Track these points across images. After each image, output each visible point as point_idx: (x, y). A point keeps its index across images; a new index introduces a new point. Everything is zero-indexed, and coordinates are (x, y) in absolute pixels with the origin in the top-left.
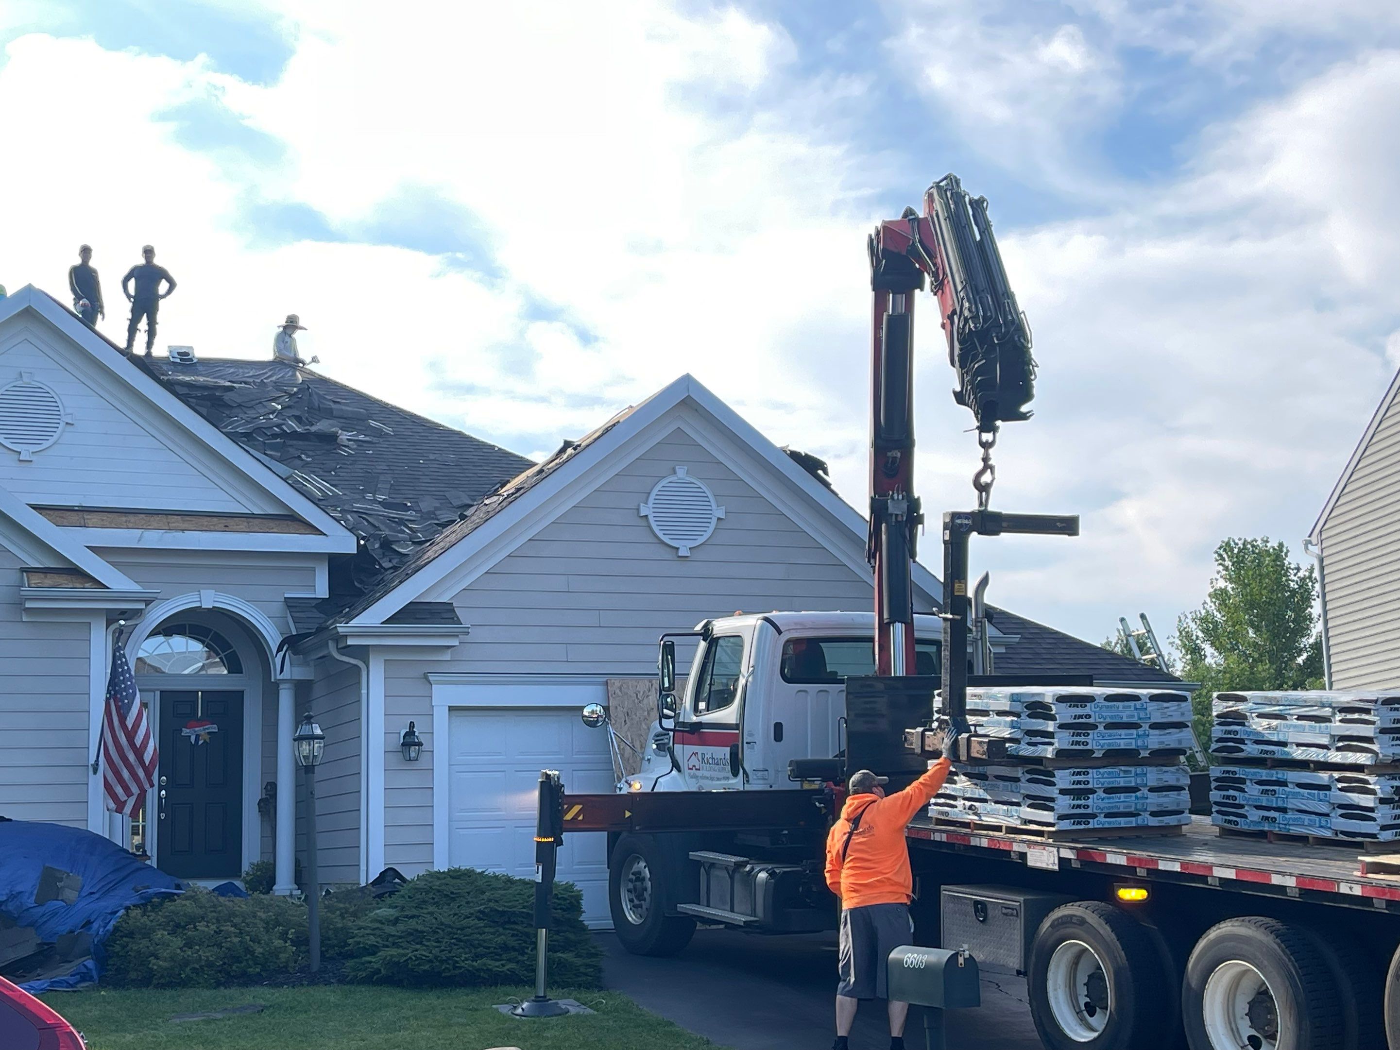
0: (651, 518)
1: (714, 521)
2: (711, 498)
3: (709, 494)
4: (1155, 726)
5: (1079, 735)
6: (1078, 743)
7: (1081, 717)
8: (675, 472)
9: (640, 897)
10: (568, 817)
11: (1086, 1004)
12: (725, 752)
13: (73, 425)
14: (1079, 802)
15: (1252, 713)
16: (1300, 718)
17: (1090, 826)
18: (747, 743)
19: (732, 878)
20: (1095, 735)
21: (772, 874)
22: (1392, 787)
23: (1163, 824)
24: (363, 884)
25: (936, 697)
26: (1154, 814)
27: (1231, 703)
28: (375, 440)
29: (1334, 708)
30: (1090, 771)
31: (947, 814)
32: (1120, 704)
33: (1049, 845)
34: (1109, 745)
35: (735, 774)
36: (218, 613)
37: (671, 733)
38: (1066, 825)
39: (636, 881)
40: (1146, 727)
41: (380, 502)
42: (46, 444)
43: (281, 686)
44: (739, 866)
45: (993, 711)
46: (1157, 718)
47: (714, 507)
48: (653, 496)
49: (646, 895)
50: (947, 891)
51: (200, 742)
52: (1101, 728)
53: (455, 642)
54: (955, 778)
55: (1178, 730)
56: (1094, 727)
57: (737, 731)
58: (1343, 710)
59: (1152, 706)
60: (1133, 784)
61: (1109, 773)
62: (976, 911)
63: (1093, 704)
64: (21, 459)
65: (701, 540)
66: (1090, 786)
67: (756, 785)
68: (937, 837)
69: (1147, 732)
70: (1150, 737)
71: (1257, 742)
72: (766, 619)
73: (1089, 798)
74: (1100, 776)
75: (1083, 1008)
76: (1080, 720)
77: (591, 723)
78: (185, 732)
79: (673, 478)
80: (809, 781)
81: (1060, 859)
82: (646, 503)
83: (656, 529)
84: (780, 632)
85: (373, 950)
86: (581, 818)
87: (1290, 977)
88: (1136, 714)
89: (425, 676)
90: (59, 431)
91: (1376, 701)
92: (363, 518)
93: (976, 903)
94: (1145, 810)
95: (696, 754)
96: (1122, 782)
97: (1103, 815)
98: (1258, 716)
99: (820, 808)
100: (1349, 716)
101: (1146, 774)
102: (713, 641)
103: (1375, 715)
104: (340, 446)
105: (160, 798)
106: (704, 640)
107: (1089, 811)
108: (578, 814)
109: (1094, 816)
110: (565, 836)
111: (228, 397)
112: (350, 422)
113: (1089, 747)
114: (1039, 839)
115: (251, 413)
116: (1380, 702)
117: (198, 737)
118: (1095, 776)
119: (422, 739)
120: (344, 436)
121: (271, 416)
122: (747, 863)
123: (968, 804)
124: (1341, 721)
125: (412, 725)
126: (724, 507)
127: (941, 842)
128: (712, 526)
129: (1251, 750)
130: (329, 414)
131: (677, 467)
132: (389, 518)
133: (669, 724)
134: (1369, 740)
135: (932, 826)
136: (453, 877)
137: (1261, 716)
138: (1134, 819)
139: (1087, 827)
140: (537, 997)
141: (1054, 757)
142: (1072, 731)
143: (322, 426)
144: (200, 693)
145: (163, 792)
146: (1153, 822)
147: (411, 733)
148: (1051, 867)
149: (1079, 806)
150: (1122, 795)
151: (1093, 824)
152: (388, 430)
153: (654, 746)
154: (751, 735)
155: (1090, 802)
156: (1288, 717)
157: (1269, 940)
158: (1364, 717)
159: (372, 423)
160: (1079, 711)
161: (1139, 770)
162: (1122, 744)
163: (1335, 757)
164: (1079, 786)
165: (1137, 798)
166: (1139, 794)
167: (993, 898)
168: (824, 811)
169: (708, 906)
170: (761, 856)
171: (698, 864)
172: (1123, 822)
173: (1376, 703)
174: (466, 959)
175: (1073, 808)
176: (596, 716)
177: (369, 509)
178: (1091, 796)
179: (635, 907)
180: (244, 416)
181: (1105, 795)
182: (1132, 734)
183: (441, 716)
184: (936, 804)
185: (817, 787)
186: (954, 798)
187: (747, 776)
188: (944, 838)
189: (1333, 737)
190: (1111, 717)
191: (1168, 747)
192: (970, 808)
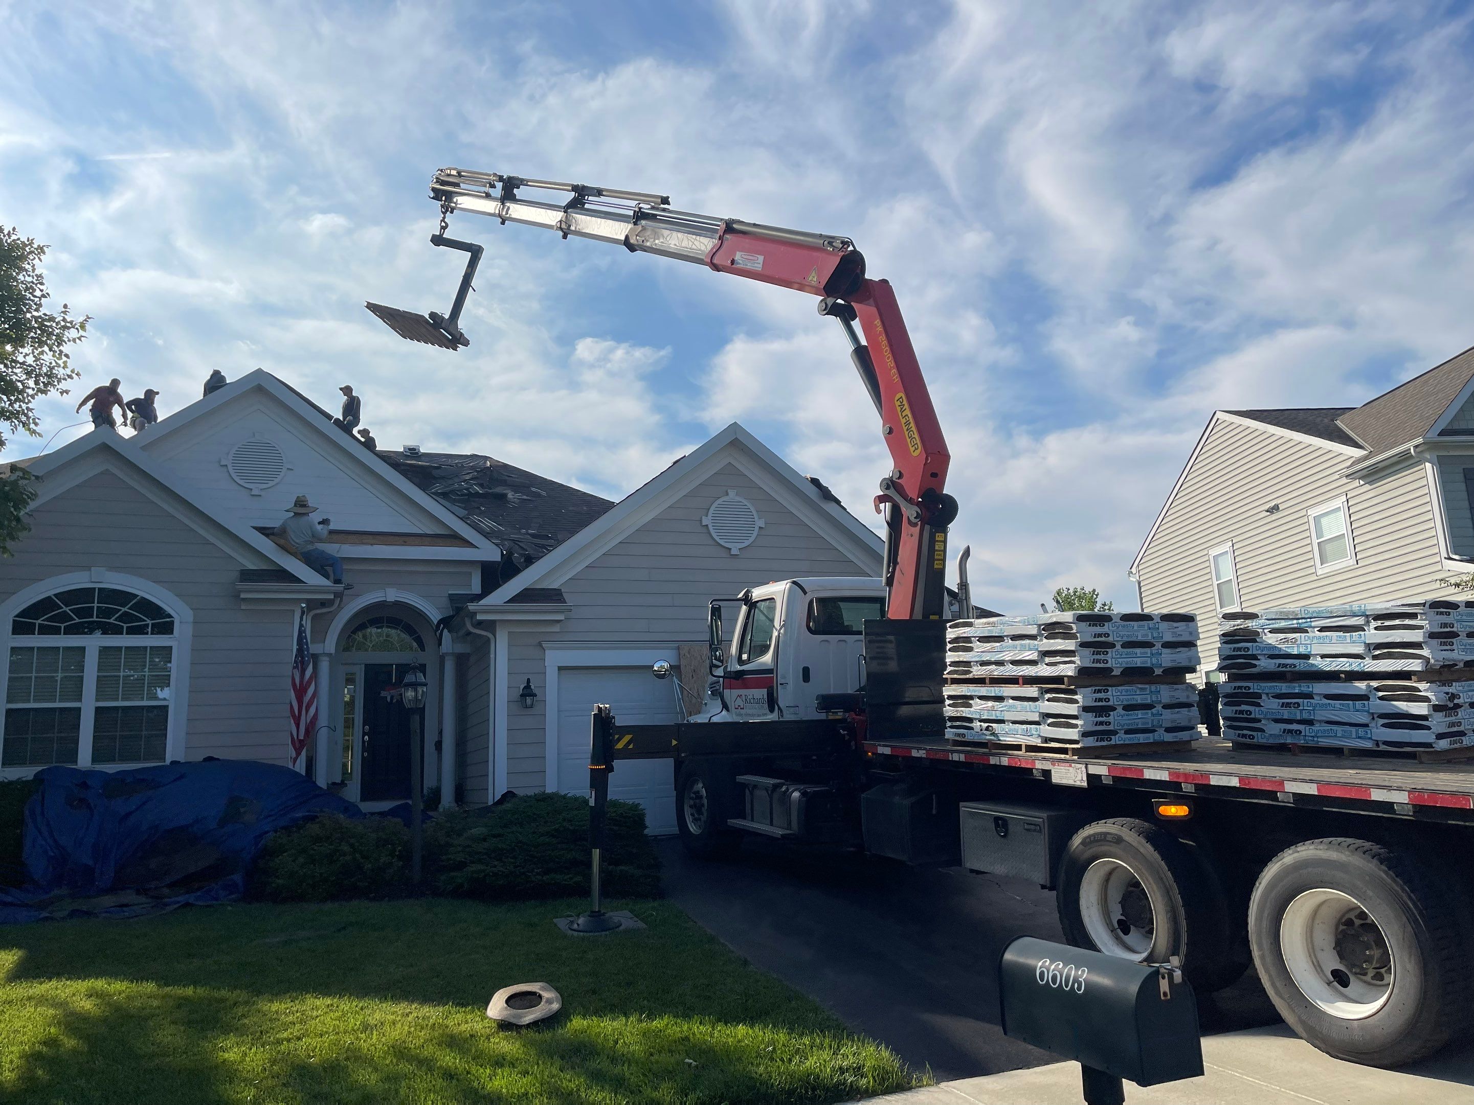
0: (711, 528)
1: (757, 529)
2: (754, 513)
3: (752, 509)
4: (1167, 645)
5: (1098, 653)
6: (1098, 661)
7: (1100, 635)
8: (727, 494)
9: (699, 812)
10: (620, 745)
11: (1119, 922)
12: (762, 693)
13: (292, 470)
14: (1101, 719)
15: (1264, 629)
16: (1323, 629)
17: (1113, 742)
18: (781, 684)
19: (771, 797)
20: (1114, 654)
21: (804, 794)
22: (1447, 693)
23: (1178, 740)
24: (490, 803)
25: (949, 629)
26: (1168, 730)
27: (1239, 622)
28: (534, 499)
29: (1367, 616)
30: (1110, 689)
31: (963, 735)
32: (1135, 624)
33: (1074, 761)
34: (1127, 663)
35: (772, 710)
36: (398, 604)
37: (721, 679)
38: (1090, 742)
39: (696, 799)
40: (1158, 646)
41: (529, 534)
42: (271, 484)
43: (446, 658)
44: (776, 787)
45: (1007, 636)
46: (1168, 638)
47: (756, 519)
48: (711, 511)
49: (704, 810)
50: (966, 808)
51: (395, 701)
52: (1118, 646)
53: (560, 617)
54: (971, 702)
55: (1187, 649)
56: (1113, 646)
57: (772, 675)
58: (1377, 617)
59: (1164, 626)
60: (1149, 701)
61: (1127, 691)
62: (997, 825)
63: (1110, 623)
64: (252, 494)
65: (747, 543)
66: (1110, 703)
67: (788, 716)
68: (955, 757)
69: (1160, 651)
70: (1163, 656)
71: (1272, 657)
72: (794, 583)
73: (1109, 715)
74: (1119, 694)
75: (1116, 926)
76: (1100, 639)
77: (660, 676)
78: (383, 694)
79: (725, 498)
80: (833, 712)
81: (1089, 776)
82: (707, 516)
83: (714, 535)
84: (805, 593)
85: (460, 866)
86: (631, 747)
87: (1405, 909)
88: (1150, 634)
89: (540, 645)
90: (282, 474)
91: (1424, 604)
92: (517, 544)
93: (997, 819)
94: (1161, 726)
95: (740, 696)
96: (1139, 700)
97: (1123, 732)
98: (1270, 632)
99: (844, 734)
100: (1387, 623)
101: (1159, 691)
102: (752, 605)
103: (1421, 620)
104: (508, 502)
105: (363, 742)
106: (745, 605)
107: (1111, 728)
108: (629, 743)
109: (1115, 733)
110: (616, 763)
111: (435, 472)
112: (516, 488)
113: (1109, 665)
114: (1063, 756)
115: (450, 482)
116: (1427, 605)
117: (392, 698)
118: (1114, 694)
119: (536, 691)
120: (510, 495)
121: (463, 484)
122: (783, 784)
123: (985, 725)
124: (1376, 629)
125: (528, 680)
126: (763, 519)
127: (959, 762)
128: (755, 533)
129: (1265, 664)
130: (504, 483)
131: (729, 490)
132: (536, 545)
133: (720, 672)
134: (1418, 645)
135: (949, 747)
136: (538, 800)
137: (1273, 631)
138: (1151, 735)
139: (1109, 743)
140: (592, 912)
141: (1077, 675)
142: (1092, 650)
143: (499, 490)
144: (394, 666)
145: (366, 737)
146: (1169, 737)
147: (528, 687)
148: (1078, 783)
149: (1101, 723)
150: (1140, 712)
151: (1115, 740)
152: (544, 493)
153: (710, 693)
154: (784, 677)
155: (1111, 719)
156: (1309, 630)
157: (1371, 867)
158: (1407, 622)
159: (533, 489)
160: (1098, 629)
161: (1153, 688)
162: (1138, 662)
163: (1370, 665)
164: (1100, 704)
165: (1153, 715)
166: (1154, 711)
167: (1015, 814)
168: (847, 738)
169: (752, 820)
170: (794, 778)
171: (744, 786)
172: (1141, 738)
173: (1424, 606)
174: (538, 874)
175: (1096, 725)
176: (664, 670)
177: (521, 538)
178: (1111, 713)
179: (695, 820)
180: (444, 483)
181: (1124, 712)
182: (1147, 653)
183: (552, 675)
184: (951, 727)
185: (840, 717)
186: (970, 720)
187: (781, 711)
188: (962, 758)
189: (1368, 646)
190: (1128, 636)
191: (1180, 665)
192: (987, 729)
